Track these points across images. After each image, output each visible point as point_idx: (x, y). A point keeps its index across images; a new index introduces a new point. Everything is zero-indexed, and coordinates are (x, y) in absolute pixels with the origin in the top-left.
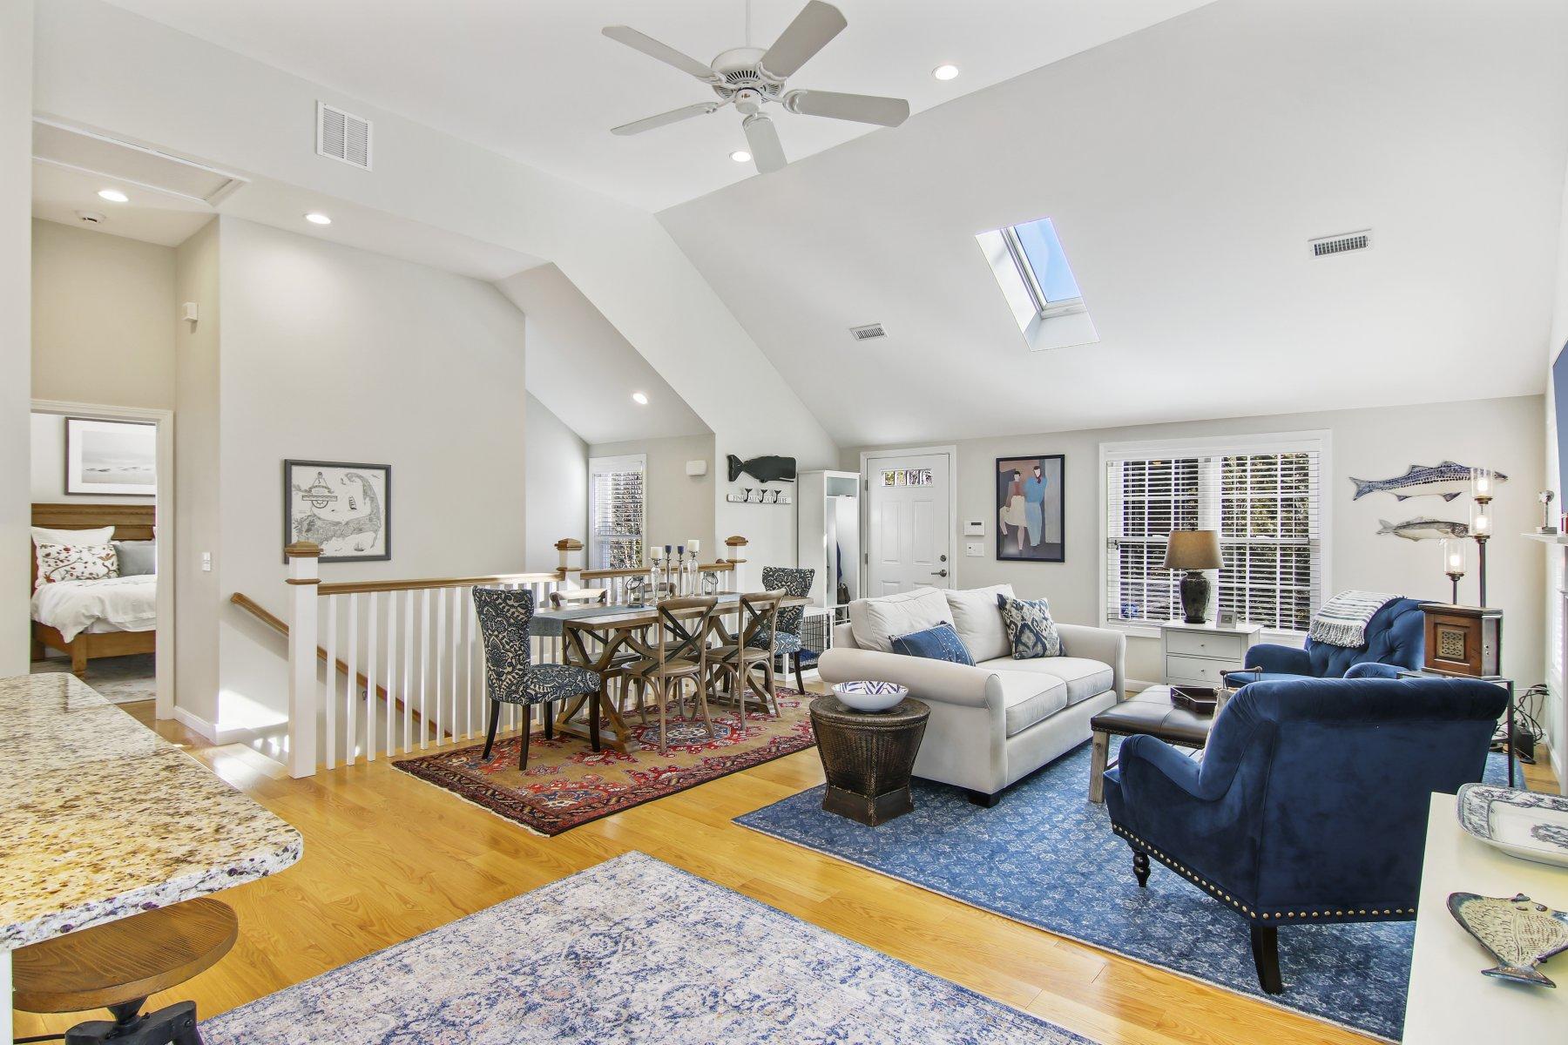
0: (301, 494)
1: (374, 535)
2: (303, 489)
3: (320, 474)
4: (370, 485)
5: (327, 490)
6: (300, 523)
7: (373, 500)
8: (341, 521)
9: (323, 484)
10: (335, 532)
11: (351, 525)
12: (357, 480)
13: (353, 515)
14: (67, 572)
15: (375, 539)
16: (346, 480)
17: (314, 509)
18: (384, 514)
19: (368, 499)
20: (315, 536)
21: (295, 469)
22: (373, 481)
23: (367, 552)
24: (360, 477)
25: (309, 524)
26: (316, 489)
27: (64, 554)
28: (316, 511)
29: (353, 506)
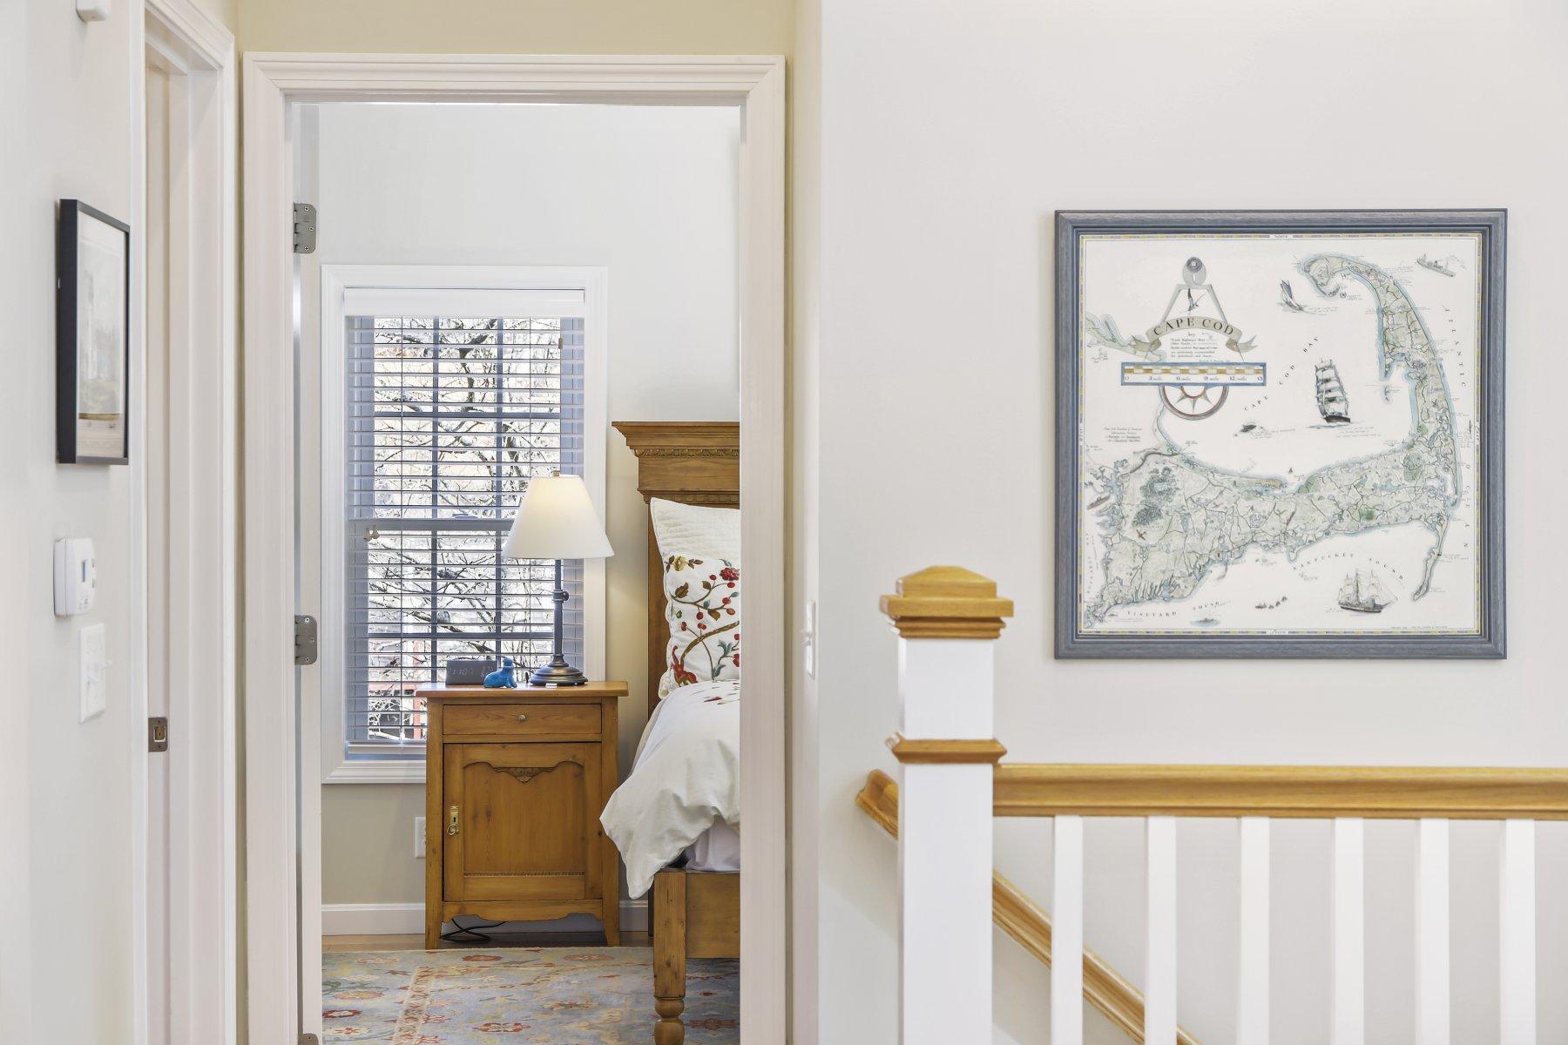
0: (1118, 356)
1: (1432, 540)
2: (1125, 335)
3: (1194, 265)
4: (1409, 310)
5: (1222, 339)
6: (1115, 481)
7: (1423, 374)
8: (1281, 472)
9: (1206, 309)
10: (1257, 520)
11: (1327, 489)
12: (1354, 286)
13: (1335, 447)
14: (726, 649)
15: (1436, 554)
16: (1304, 291)
17: (1170, 420)
18: (1475, 440)
19: (1398, 372)
20: (1177, 541)
21: (1094, 249)
22: (1423, 290)
23: (1396, 620)
24: (1368, 273)
25: (1149, 489)
26: (1181, 334)
27: (721, 590)
28: (1179, 431)
29: (1334, 408)
